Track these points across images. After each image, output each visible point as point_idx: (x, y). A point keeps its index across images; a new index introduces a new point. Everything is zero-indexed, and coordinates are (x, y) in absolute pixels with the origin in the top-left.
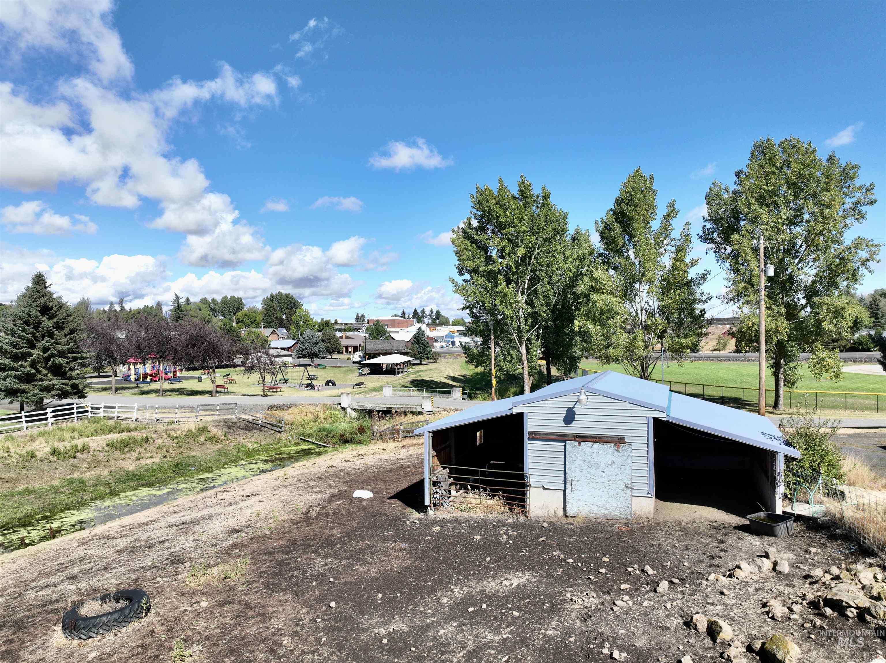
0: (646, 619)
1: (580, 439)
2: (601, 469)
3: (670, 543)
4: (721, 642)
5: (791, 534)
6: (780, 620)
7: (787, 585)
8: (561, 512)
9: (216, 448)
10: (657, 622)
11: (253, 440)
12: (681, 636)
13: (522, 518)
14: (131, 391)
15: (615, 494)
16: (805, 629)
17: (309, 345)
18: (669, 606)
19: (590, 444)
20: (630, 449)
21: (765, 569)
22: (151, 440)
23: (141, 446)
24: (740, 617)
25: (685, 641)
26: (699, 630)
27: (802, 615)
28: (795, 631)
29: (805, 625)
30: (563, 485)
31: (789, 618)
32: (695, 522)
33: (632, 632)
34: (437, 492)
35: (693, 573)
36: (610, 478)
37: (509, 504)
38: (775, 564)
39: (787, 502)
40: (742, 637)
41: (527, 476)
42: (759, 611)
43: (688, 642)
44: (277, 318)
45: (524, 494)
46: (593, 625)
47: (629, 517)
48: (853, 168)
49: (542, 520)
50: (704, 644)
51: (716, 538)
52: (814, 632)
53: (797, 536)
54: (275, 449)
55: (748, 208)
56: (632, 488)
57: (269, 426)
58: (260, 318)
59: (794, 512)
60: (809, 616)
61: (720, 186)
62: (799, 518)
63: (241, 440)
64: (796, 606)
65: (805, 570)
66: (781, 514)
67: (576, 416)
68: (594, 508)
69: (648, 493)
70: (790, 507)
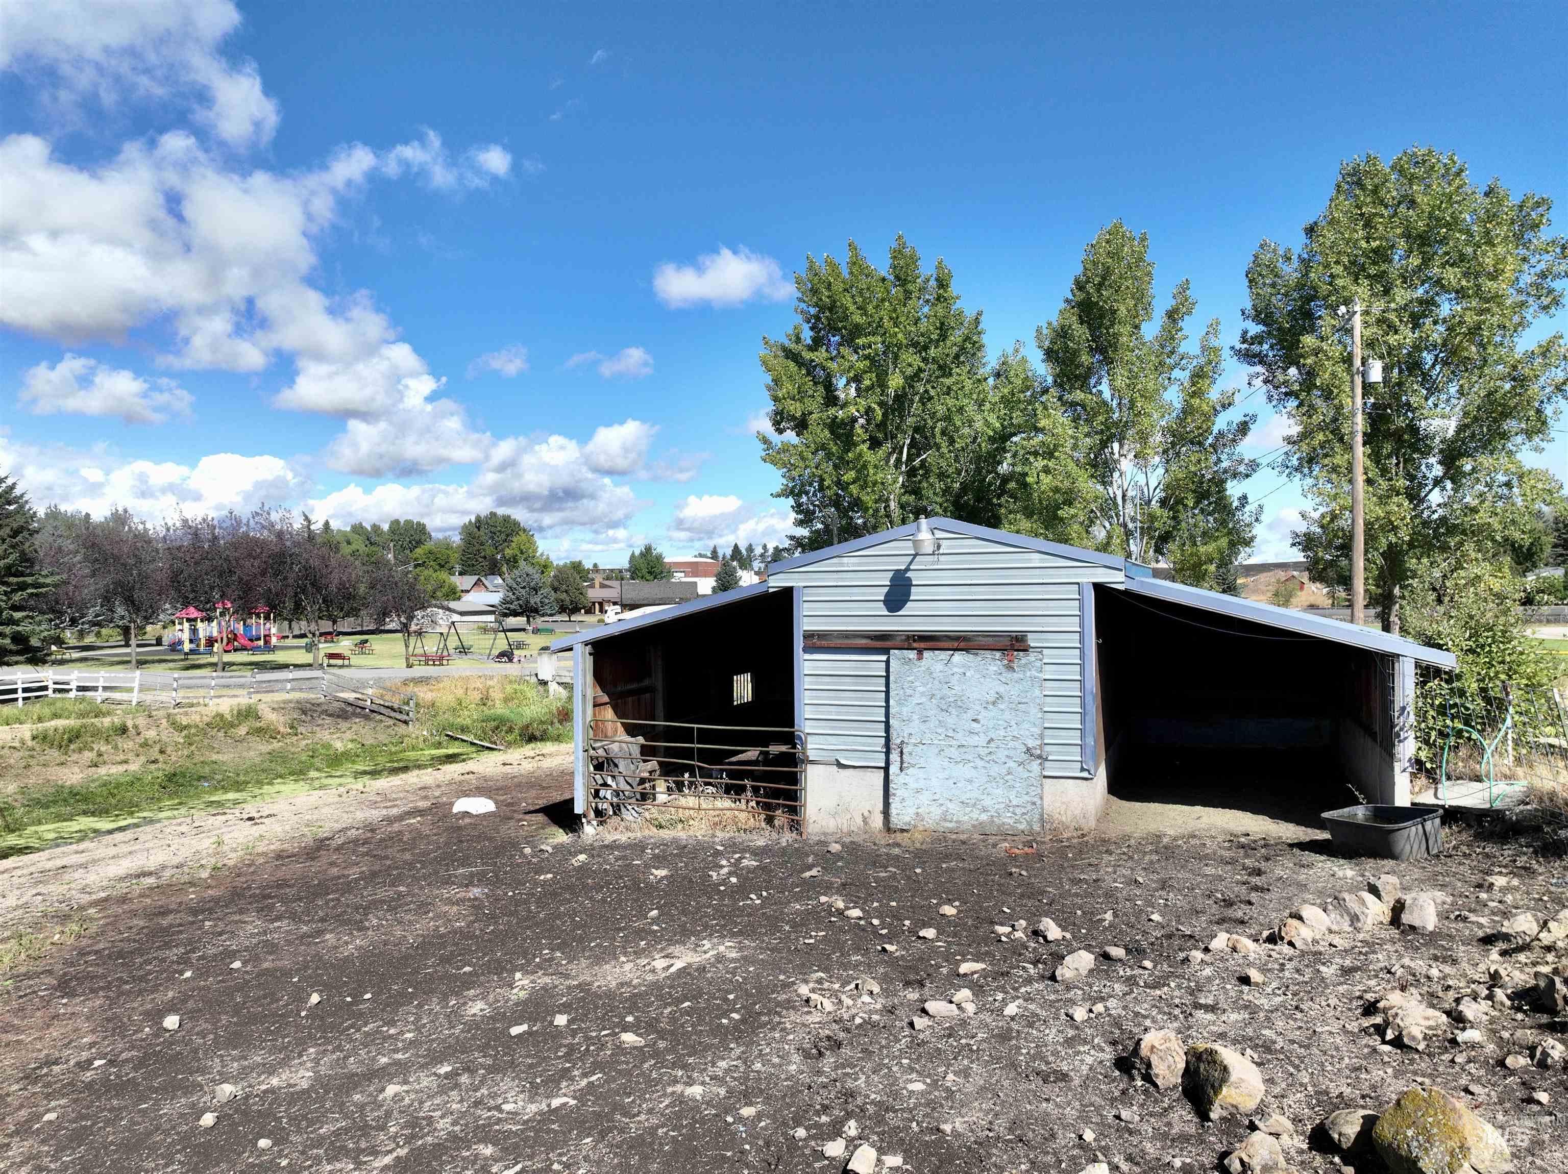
0: (1004, 1050)
1: (922, 645)
2: (970, 715)
3: (1124, 876)
4: (1223, 1119)
5: (1435, 851)
6: (1421, 1047)
7: (1436, 958)
8: (877, 821)
9: (265, 748)
10: (1034, 1058)
11: (349, 735)
12: (1098, 1101)
13: (787, 837)
14: (171, 665)
15: (1004, 771)
16: (1512, 1072)
17: (523, 592)
18: (1080, 1014)
19: (945, 655)
20: (1038, 664)
21: (1370, 921)
22: (132, 731)
23: (107, 741)
24: (1293, 1042)
25: (1109, 1114)
26: (1159, 1082)
27: (1494, 1032)
28: (1477, 1080)
29: (1509, 1061)
30: (883, 756)
31: (1454, 1042)
32: (1194, 836)
33: (948, 1090)
34: (605, 785)
35: (1170, 936)
36: (992, 735)
37: (767, 807)
38: (1398, 908)
39: (1423, 781)
40: (1295, 1099)
41: (800, 739)
42: (1353, 1027)
43: (1118, 1117)
44: (485, 557)
45: (794, 779)
46: (836, 1068)
47: (1037, 827)
48: (1538, 204)
49: (830, 839)
50: (1169, 1124)
51: (1244, 864)
52: (1545, 1084)
53: (1450, 856)
54: (391, 753)
55: (1330, 284)
56: (1043, 759)
57: (383, 710)
58: (455, 557)
59: (1440, 803)
60: (1519, 1033)
61: (1275, 251)
62: (1452, 815)
63: (324, 735)
64: (1474, 1005)
65: (1481, 926)
66: (1409, 805)
67: (913, 589)
68: (953, 807)
69: (1083, 770)
70: (1432, 792)
